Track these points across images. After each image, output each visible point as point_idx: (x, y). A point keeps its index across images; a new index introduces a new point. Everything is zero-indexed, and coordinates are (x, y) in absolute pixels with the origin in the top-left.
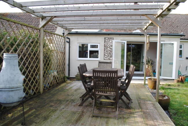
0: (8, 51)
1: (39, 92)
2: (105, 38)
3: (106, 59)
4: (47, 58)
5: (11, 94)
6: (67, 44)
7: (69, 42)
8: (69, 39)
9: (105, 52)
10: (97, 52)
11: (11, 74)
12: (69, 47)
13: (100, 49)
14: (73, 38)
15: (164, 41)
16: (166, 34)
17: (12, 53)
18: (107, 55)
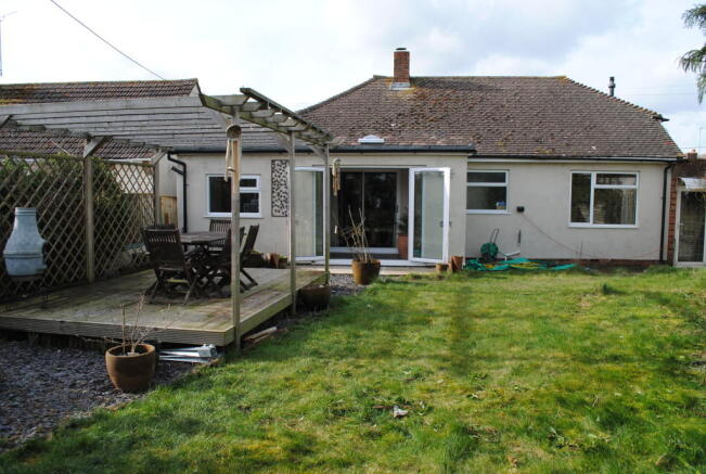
0: (23, 202)
1: (85, 278)
2: (273, 161)
3: (278, 214)
4: (103, 214)
5: (26, 262)
6: (180, 179)
7: (184, 174)
8: (184, 165)
9: (273, 197)
10: (255, 196)
11: (26, 236)
12: (185, 185)
13: (262, 189)
14: (192, 163)
15: (425, 166)
16: (427, 148)
17: (30, 206)
18: (278, 203)
